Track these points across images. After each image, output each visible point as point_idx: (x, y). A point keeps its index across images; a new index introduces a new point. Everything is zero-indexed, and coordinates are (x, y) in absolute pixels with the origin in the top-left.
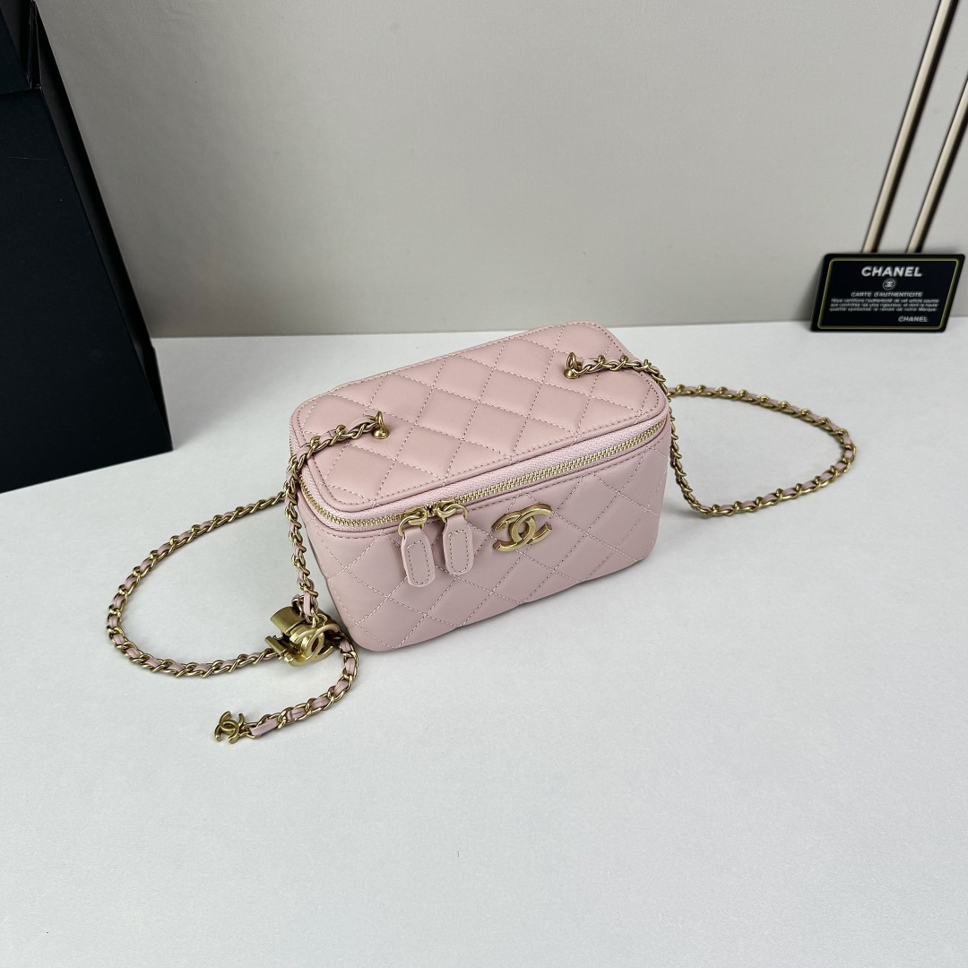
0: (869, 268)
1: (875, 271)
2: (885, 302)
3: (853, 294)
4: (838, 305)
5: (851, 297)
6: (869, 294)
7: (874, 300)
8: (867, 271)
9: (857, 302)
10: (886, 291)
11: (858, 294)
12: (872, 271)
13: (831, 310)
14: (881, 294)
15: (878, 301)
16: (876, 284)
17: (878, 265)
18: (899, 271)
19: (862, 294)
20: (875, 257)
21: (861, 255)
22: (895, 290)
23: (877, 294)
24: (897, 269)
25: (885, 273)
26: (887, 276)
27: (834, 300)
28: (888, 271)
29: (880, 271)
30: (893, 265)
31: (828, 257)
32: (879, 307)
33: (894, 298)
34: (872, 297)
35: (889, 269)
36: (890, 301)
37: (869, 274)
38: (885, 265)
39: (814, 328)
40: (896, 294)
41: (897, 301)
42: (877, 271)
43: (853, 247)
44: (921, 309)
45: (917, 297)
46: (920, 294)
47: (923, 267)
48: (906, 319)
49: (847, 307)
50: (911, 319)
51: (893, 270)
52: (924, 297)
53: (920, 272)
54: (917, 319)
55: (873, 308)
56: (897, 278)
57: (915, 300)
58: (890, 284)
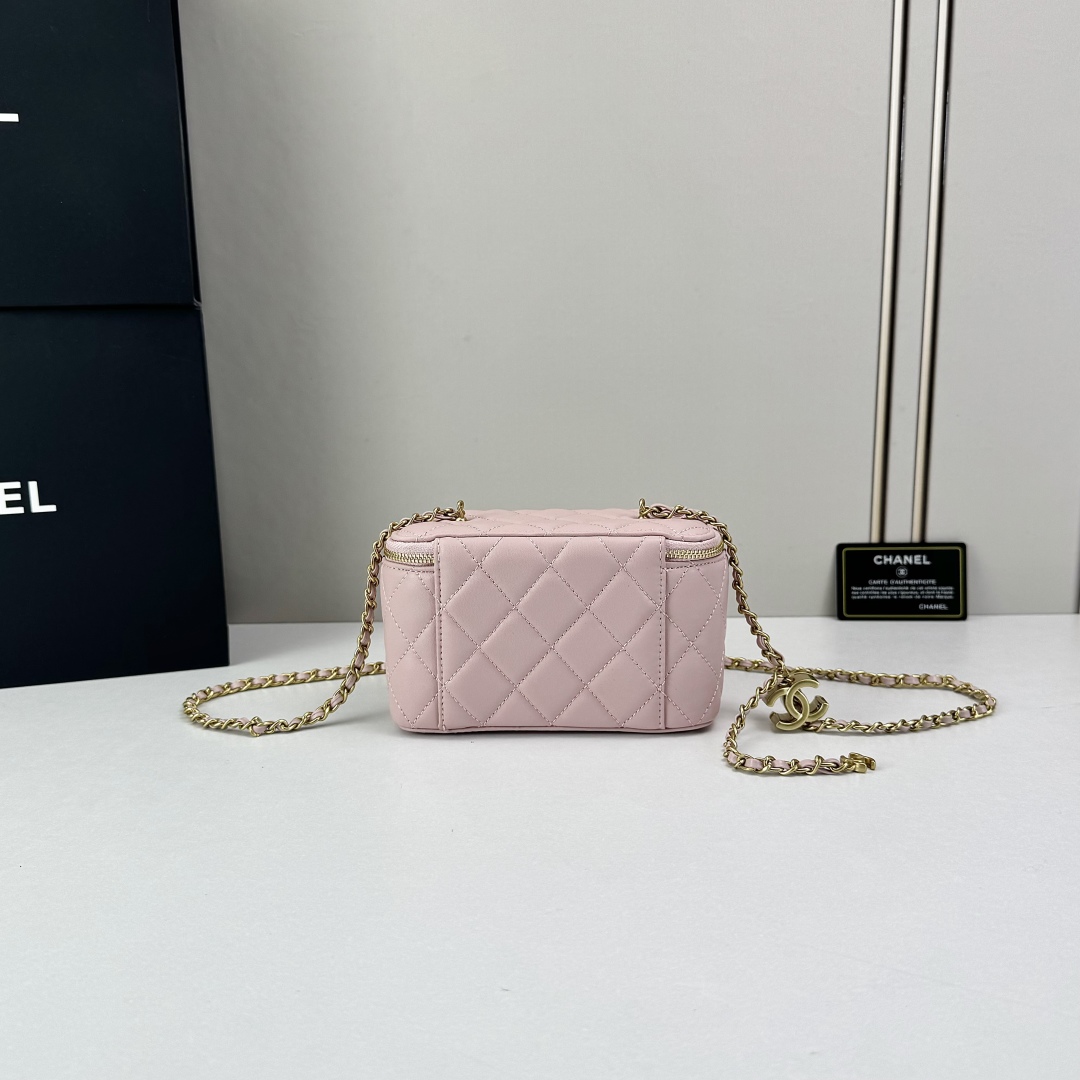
0: (880, 557)
1: (886, 560)
2: (904, 590)
3: (870, 582)
4: (858, 593)
5: (868, 585)
6: (885, 582)
7: (891, 588)
8: (879, 560)
9: (875, 590)
10: (900, 579)
11: (875, 582)
12: (882, 560)
13: (854, 597)
14: (897, 582)
15: (895, 588)
16: (889, 572)
17: (888, 553)
18: (908, 559)
19: (878, 582)
20: (883, 546)
21: (870, 545)
22: (908, 577)
23: (892, 582)
24: (906, 557)
25: (896, 561)
26: (898, 564)
27: (854, 588)
28: (898, 559)
29: (890, 559)
30: (902, 554)
31: (840, 547)
32: (898, 595)
33: (909, 585)
34: (889, 585)
35: (898, 557)
36: (907, 588)
37: (880, 563)
38: (894, 554)
39: (841, 617)
40: (911, 582)
41: (914, 588)
42: (888, 560)
43: (865, 540)
44: (938, 597)
45: (931, 585)
46: (933, 582)
47: (930, 555)
48: (926, 607)
49: (868, 595)
50: (931, 607)
51: (903, 559)
52: (938, 585)
53: (928, 560)
54: (937, 607)
55: (891, 595)
56: (908, 566)
57: (930, 587)
58: (902, 572)
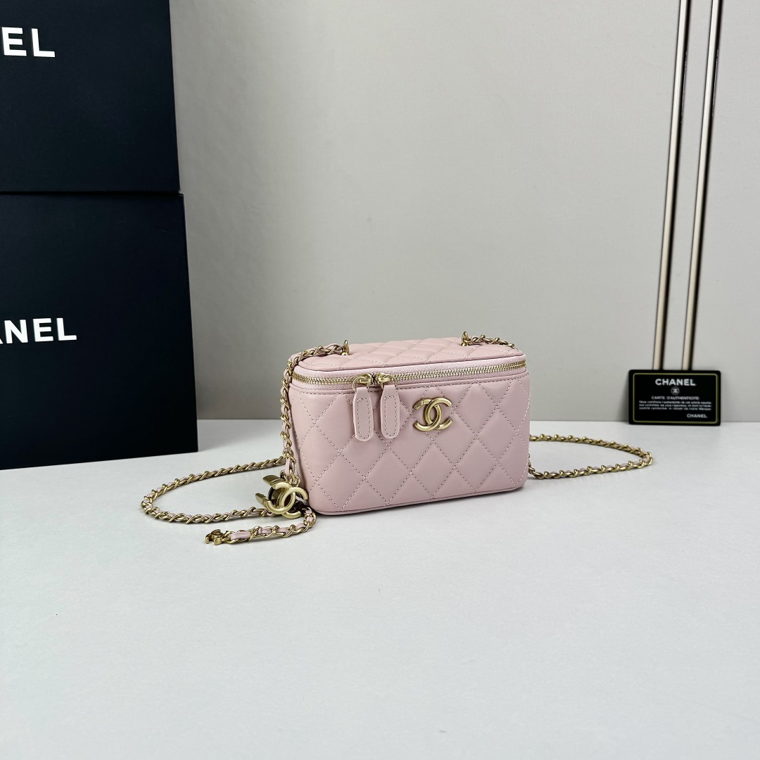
0: (660, 380)
2: (677, 403)
3: (652, 398)
4: (643, 405)
5: (651, 400)
6: (663, 398)
7: (668, 402)
8: (659, 382)
9: (655, 403)
10: (674, 396)
11: (656, 398)
12: (662, 382)
13: (641, 408)
14: (672, 398)
15: (670, 402)
16: (666, 390)
17: (665, 377)
18: (680, 382)
19: (659, 398)
20: (662, 372)
21: (653, 371)
22: (680, 395)
23: (668, 398)
24: (678, 380)
25: (671, 383)
26: (673, 385)
27: (641, 402)
28: (673, 382)
29: (667, 382)
30: (676, 378)
31: (631, 372)
32: (672, 407)
33: (680, 401)
34: (666, 400)
35: (673, 380)
36: (679, 402)
37: (660, 384)
38: (670, 378)
39: (631, 422)
40: (681, 398)
41: (683, 403)
42: (665, 382)
43: (649, 368)
44: (700, 409)
45: (696, 400)
46: (697, 398)
47: (695, 379)
48: (692, 416)
49: (651, 407)
50: (696, 416)
51: (676, 382)
52: (700, 400)
53: (694, 383)
54: (699, 416)
55: (668, 407)
56: (680, 386)
57: (694, 402)
58: (676, 391)
